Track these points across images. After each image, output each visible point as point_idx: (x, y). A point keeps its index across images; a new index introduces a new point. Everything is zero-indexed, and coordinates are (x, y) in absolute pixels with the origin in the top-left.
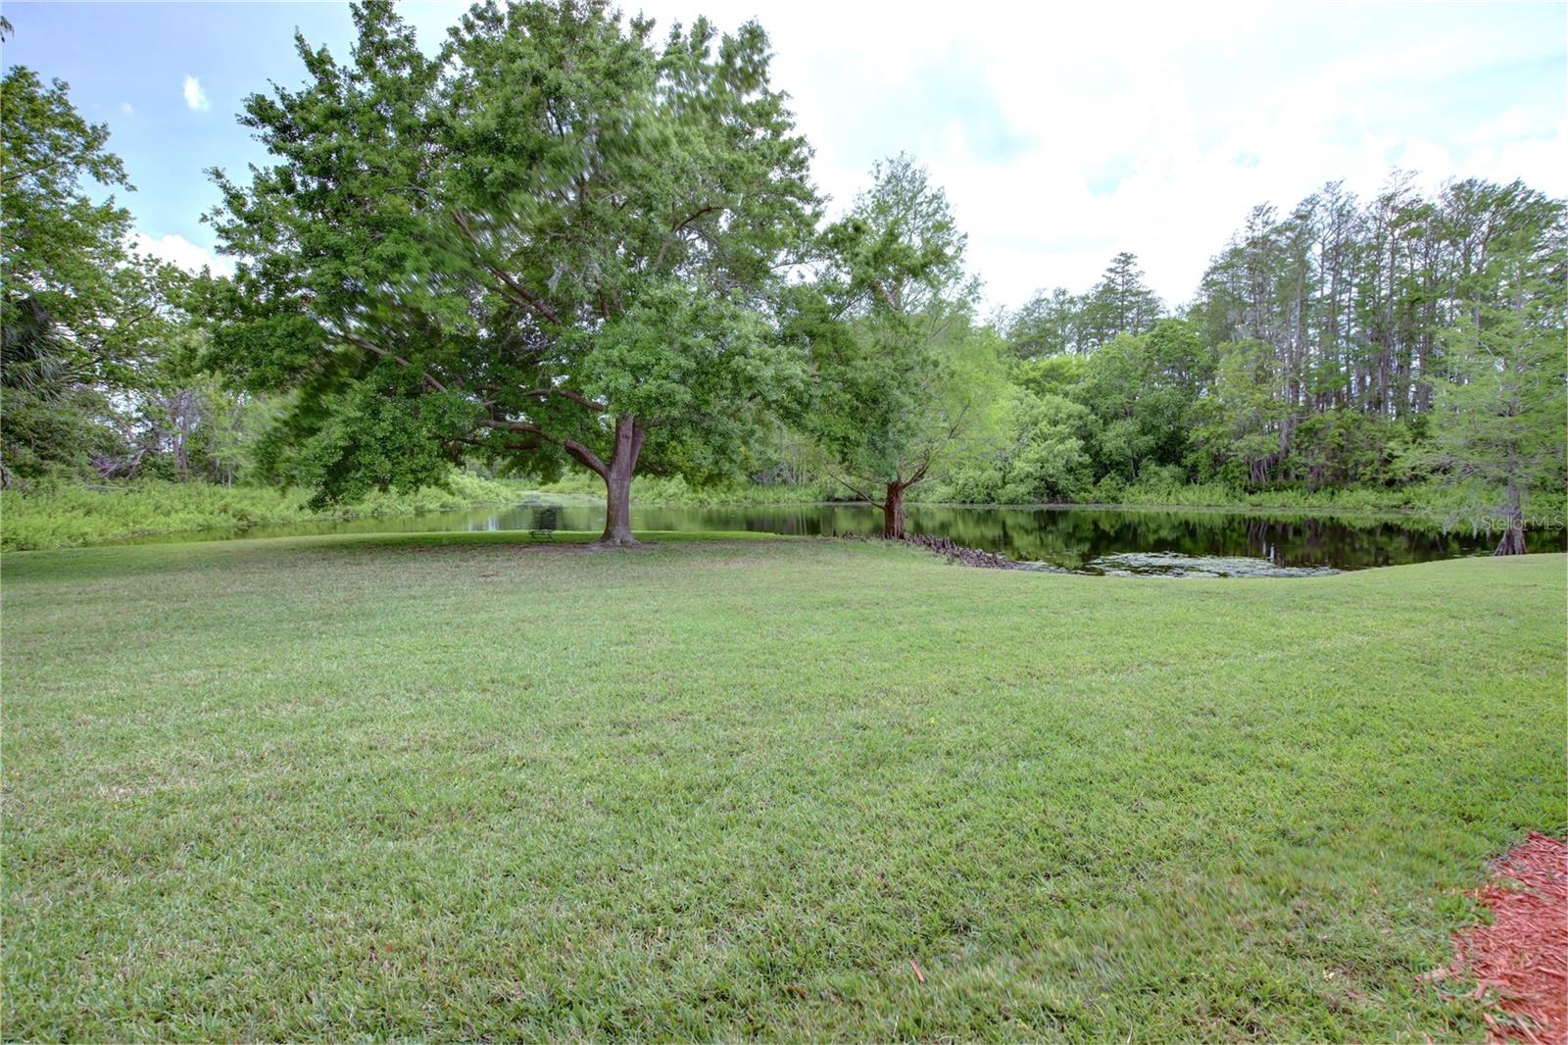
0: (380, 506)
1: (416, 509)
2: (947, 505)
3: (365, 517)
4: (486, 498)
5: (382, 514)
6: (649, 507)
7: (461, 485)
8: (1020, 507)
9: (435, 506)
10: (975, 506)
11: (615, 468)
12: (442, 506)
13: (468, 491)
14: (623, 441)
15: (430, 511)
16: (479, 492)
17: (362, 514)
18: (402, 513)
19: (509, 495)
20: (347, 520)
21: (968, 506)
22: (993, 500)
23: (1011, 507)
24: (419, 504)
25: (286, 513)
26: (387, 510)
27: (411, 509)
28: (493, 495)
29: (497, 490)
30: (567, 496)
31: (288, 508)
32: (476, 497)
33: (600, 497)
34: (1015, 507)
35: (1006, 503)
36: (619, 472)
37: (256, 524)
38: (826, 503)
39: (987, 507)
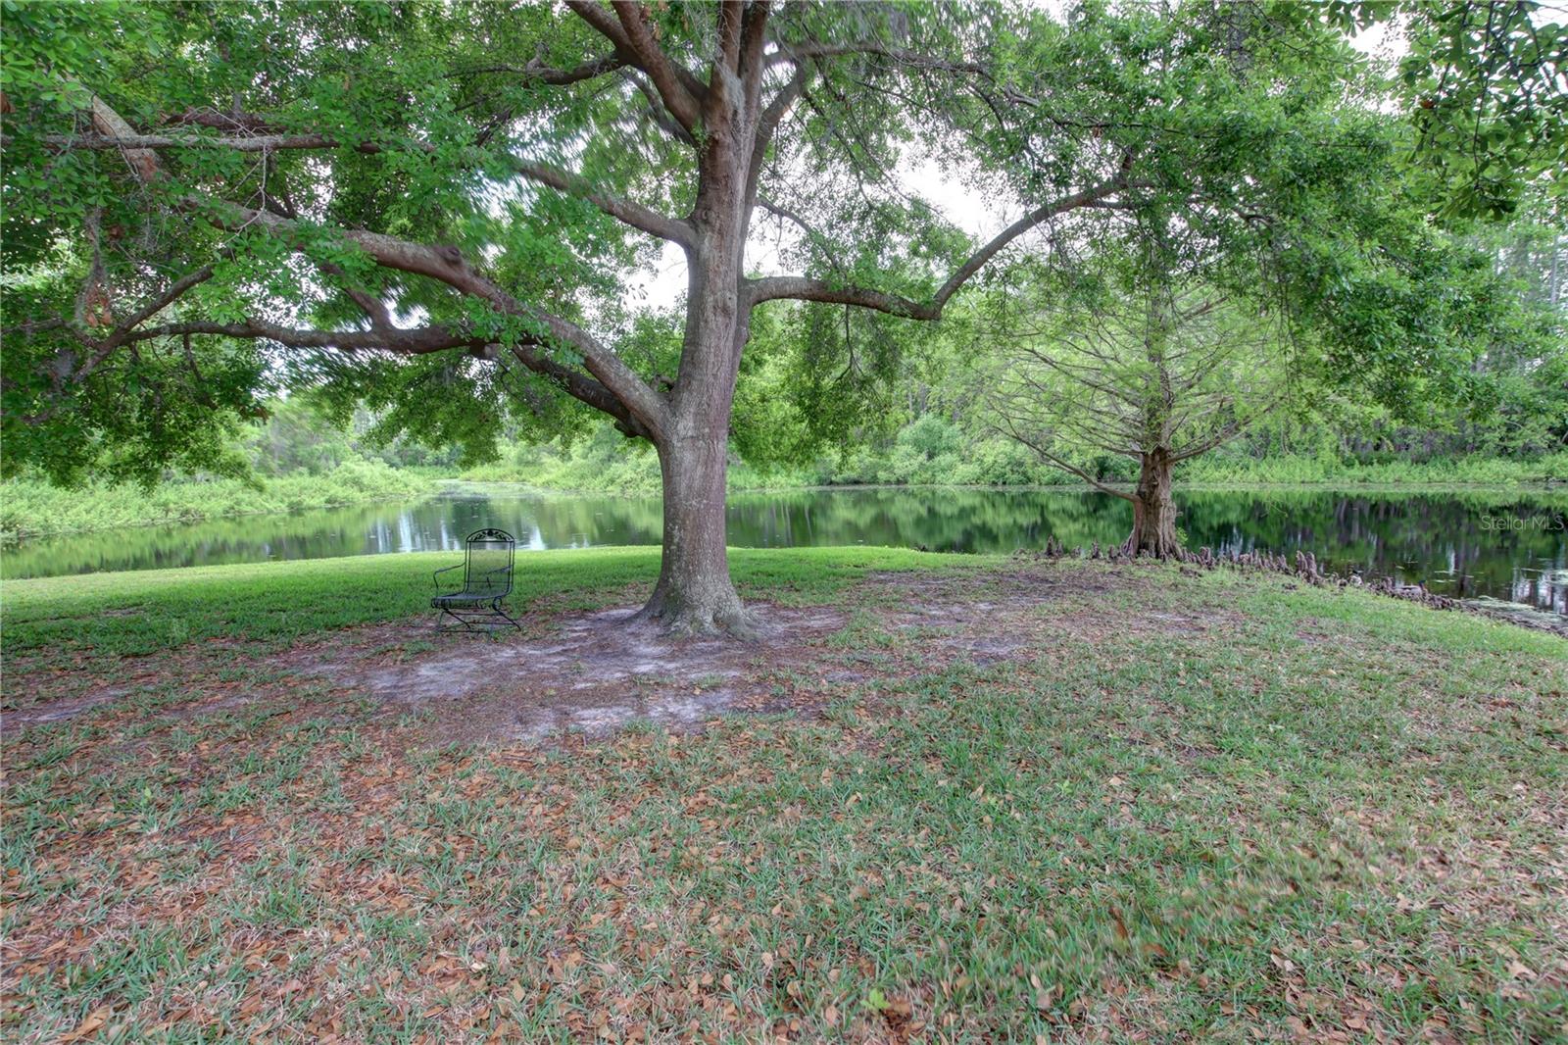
0: (238, 503)
1: (291, 506)
2: (973, 488)
3: (214, 519)
4: (390, 489)
5: (241, 514)
6: (600, 496)
7: (357, 474)
8: (1067, 488)
9: (318, 501)
10: (1007, 488)
11: (689, 402)
12: (328, 501)
13: (366, 481)
14: (715, 321)
15: (312, 508)
16: (382, 482)
17: (208, 515)
18: (270, 512)
19: (421, 485)
20: (186, 524)
21: (1000, 488)
22: (1029, 480)
23: (1053, 488)
24: (294, 499)
25: (85, 517)
26: (249, 508)
27: (283, 506)
28: (399, 486)
29: (404, 479)
30: (492, 485)
31: (88, 512)
32: (377, 488)
33: (535, 485)
34: (1061, 489)
35: (1047, 484)
36: (701, 417)
37: (32, 535)
38: (820, 488)
39: (1024, 489)
